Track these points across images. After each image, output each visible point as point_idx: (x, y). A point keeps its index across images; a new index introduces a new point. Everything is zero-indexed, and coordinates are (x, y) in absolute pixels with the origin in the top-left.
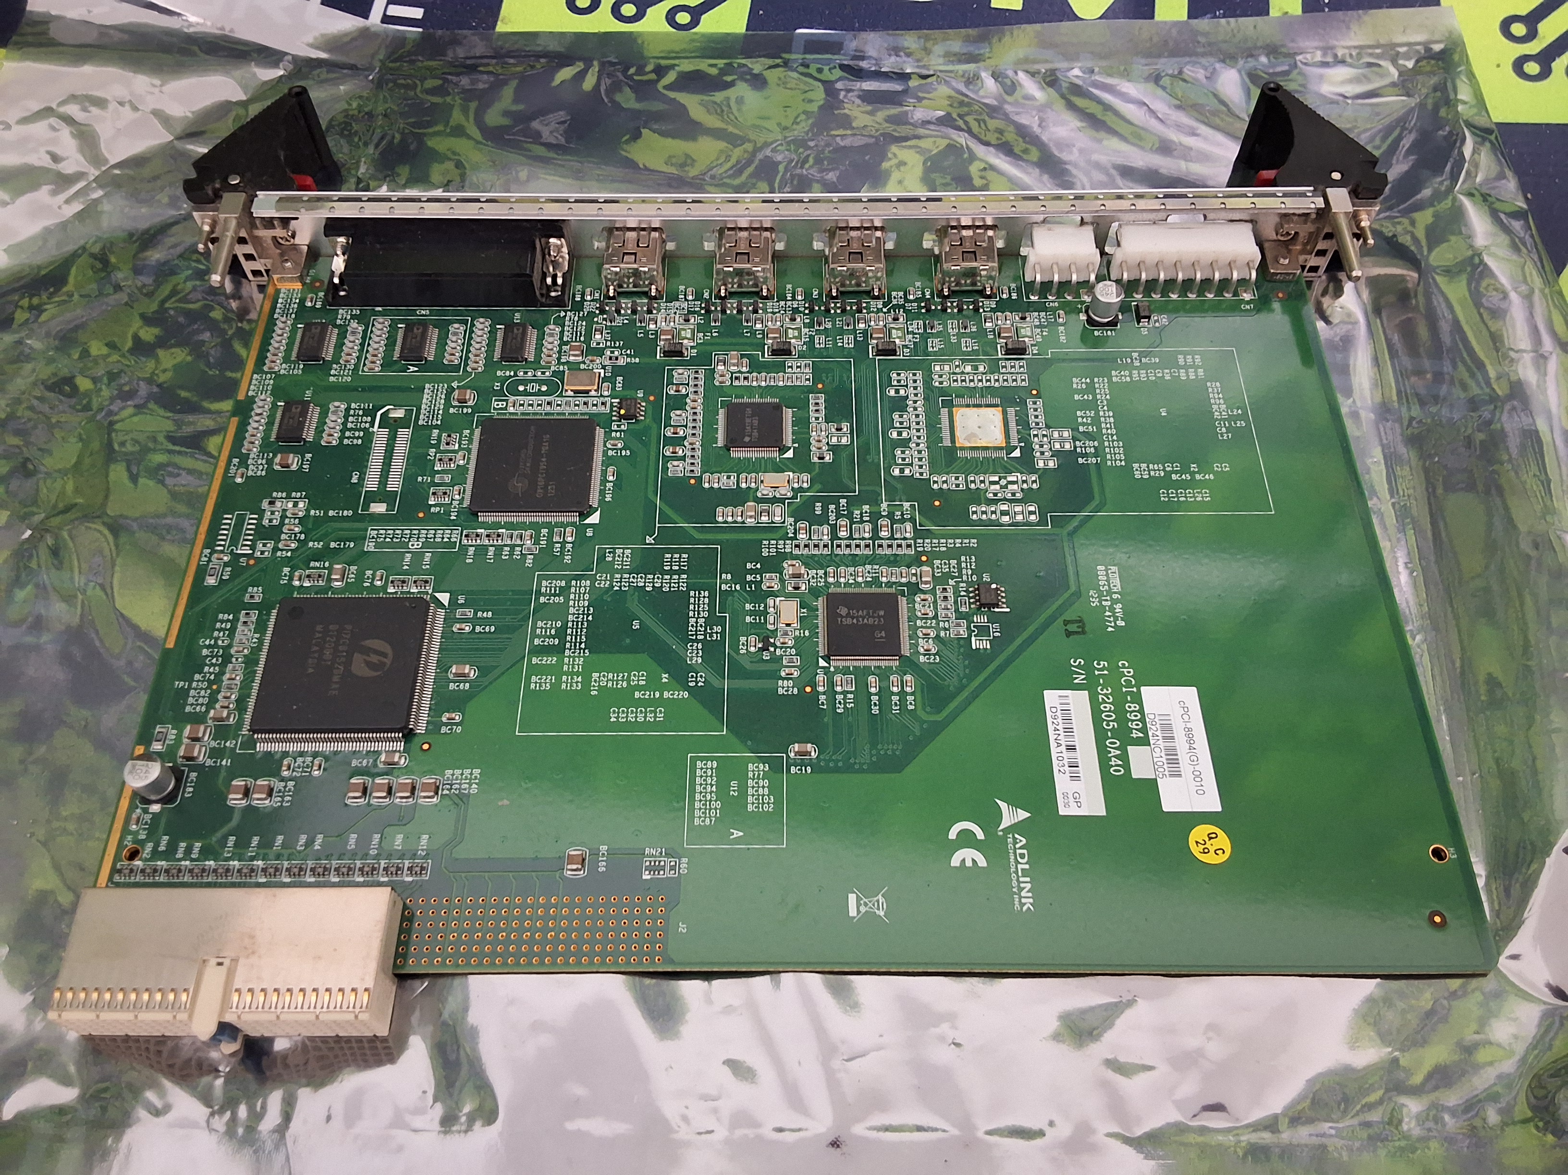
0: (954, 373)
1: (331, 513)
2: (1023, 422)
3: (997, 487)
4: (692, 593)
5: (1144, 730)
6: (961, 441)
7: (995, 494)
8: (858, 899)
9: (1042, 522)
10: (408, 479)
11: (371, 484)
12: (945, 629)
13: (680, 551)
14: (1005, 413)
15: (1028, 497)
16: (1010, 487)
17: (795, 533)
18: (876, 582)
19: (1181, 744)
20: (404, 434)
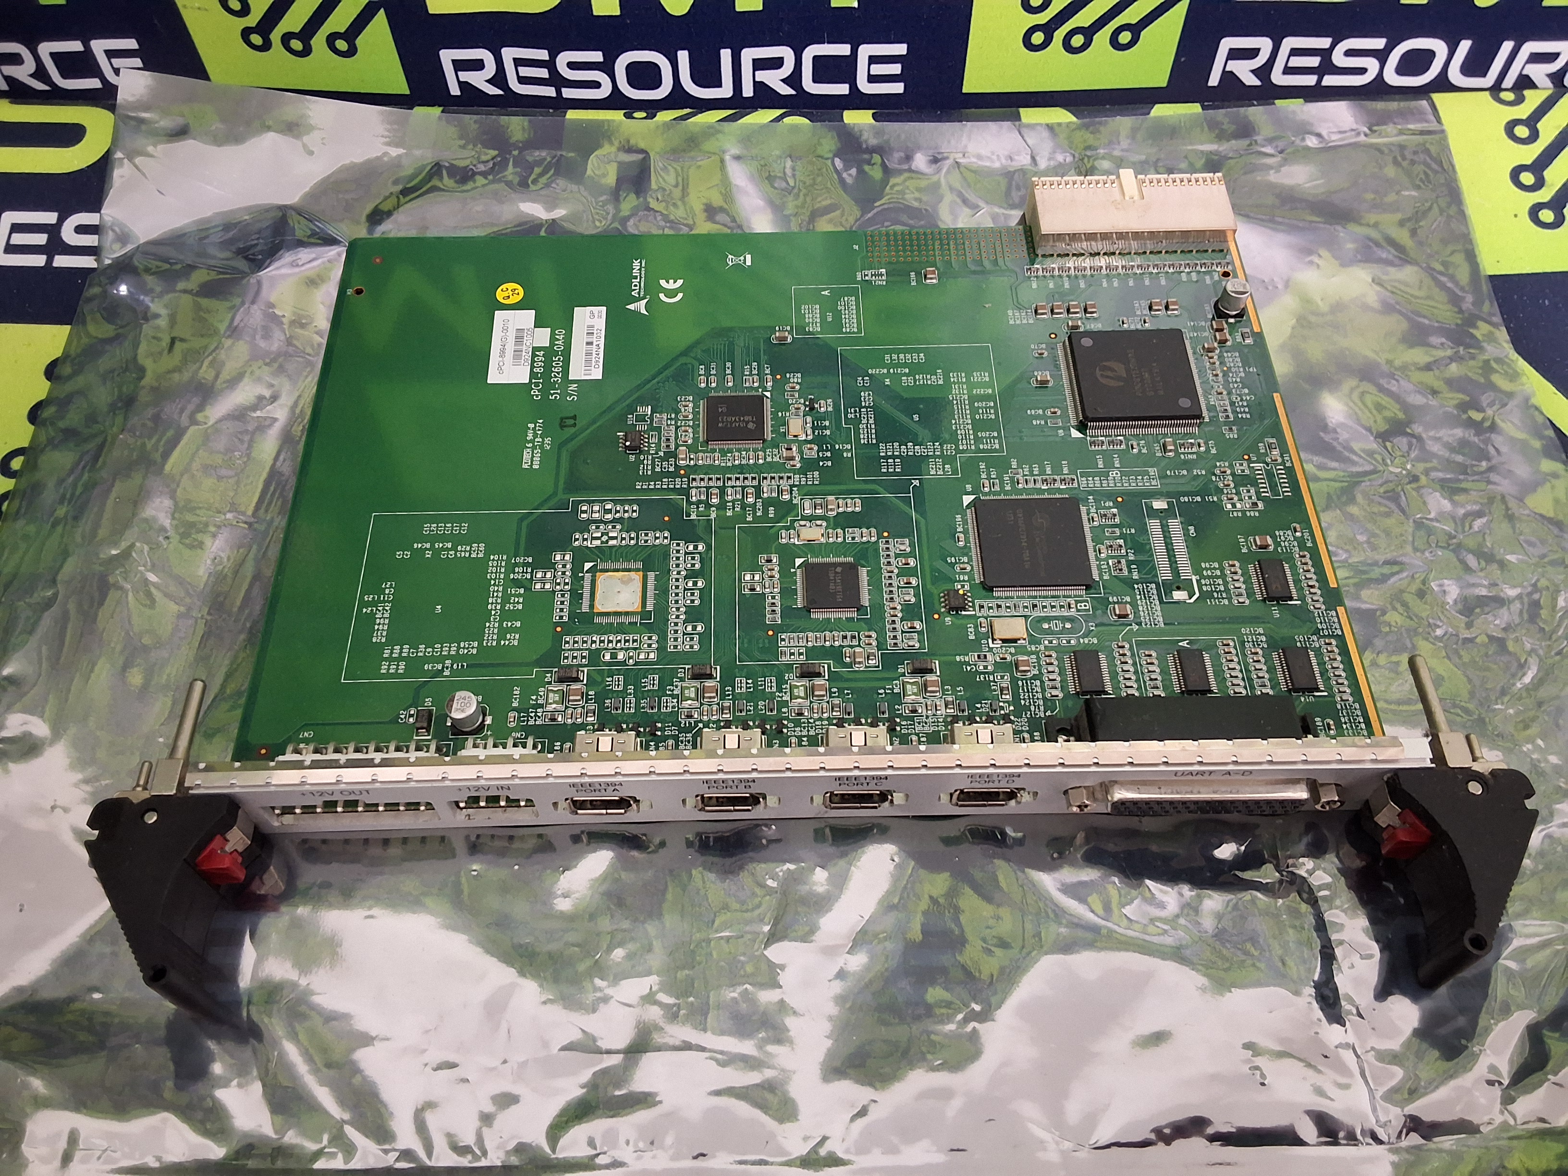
0: (635, 649)
1: (1199, 499)
2: (576, 596)
3: (611, 535)
4: (874, 441)
5: (534, 356)
6: (637, 577)
7: (614, 527)
8: (745, 262)
9: (576, 504)
10: (1143, 530)
11: (1175, 524)
12: (671, 419)
13: (887, 474)
14: (592, 606)
15: (584, 526)
16: (599, 535)
17: (791, 490)
18: (723, 453)
19: (510, 347)
20: (1164, 573)
